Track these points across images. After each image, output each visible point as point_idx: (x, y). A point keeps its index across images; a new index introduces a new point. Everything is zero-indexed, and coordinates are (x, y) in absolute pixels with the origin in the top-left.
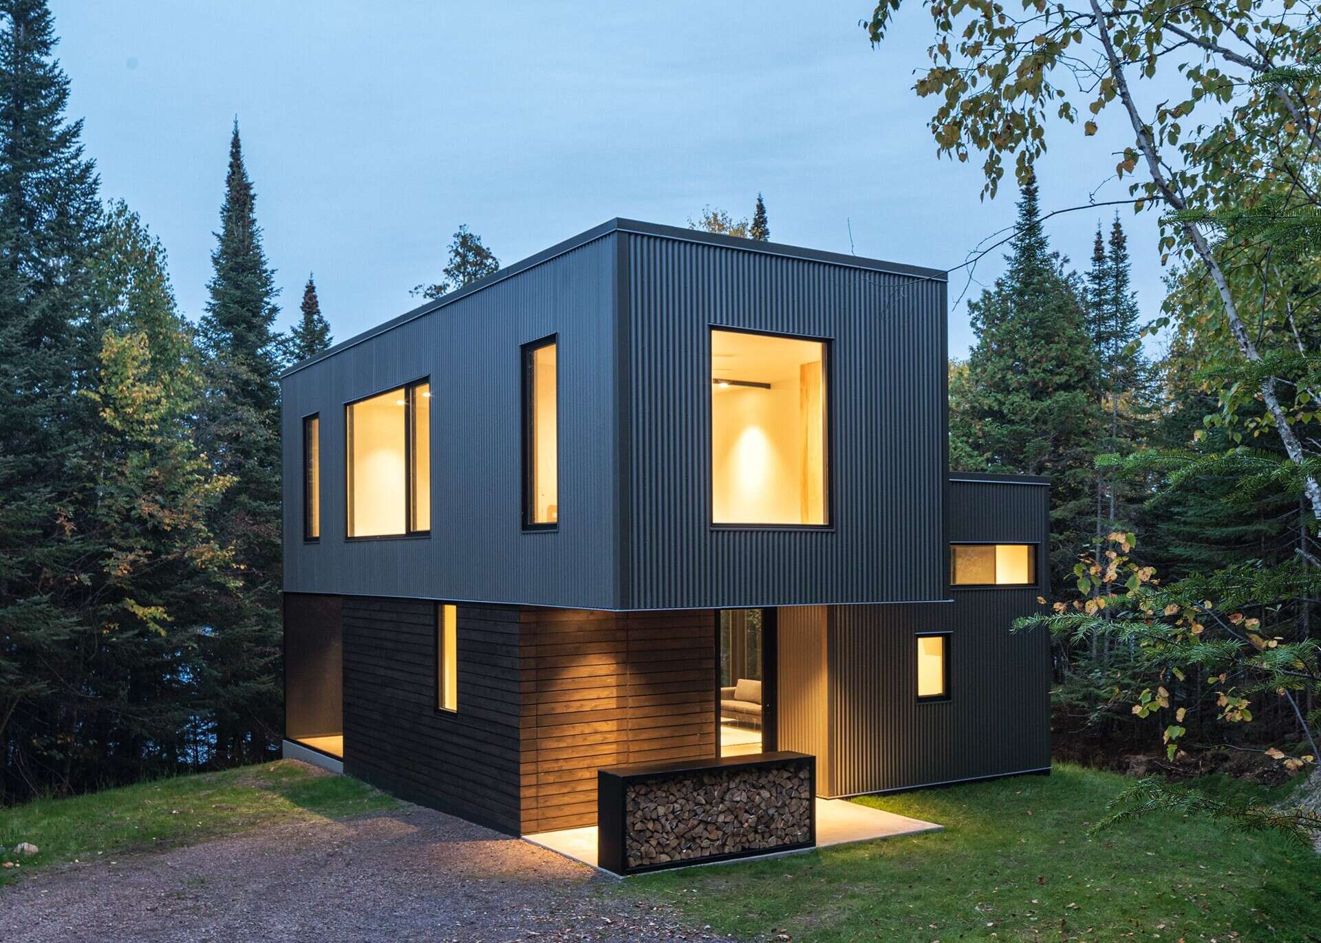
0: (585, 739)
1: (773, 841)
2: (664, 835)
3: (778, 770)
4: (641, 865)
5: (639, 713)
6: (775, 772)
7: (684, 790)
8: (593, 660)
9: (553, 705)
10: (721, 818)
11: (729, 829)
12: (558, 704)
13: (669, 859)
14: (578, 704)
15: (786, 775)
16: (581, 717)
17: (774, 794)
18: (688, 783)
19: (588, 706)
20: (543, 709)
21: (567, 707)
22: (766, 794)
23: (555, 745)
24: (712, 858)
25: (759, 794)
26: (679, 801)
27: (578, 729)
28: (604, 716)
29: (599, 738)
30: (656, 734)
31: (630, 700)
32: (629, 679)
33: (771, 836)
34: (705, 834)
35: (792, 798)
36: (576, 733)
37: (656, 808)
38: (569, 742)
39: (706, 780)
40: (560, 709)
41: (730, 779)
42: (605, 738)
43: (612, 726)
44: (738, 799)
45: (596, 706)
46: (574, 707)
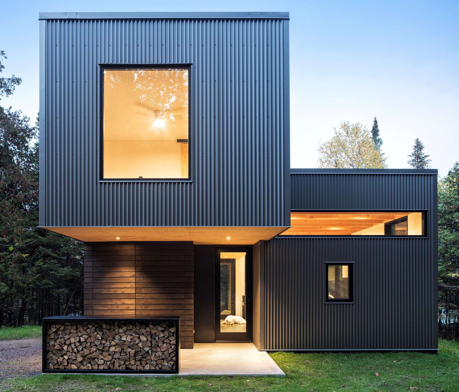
0: (118, 307)
1: (147, 367)
2: (73, 354)
3: (154, 325)
4: (58, 369)
5: (148, 296)
6: (151, 326)
7: (88, 330)
8: (123, 269)
9: (101, 289)
10: (112, 349)
11: (117, 356)
12: (104, 289)
13: (76, 368)
14: (115, 289)
15: (160, 329)
16: (117, 296)
17: (150, 339)
18: (90, 326)
19: (119, 291)
20: (96, 291)
21: (109, 291)
22: (143, 338)
23: (102, 308)
24: (104, 371)
25: (139, 338)
26: (84, 336)
27: (115, 302)
28: (128, 296)
29: (125, 307)
30: (158, 307)
31: (143, 290)
32: (142, 280)
33: (147, 364)
34: (101, 357)
35: (164, 343)
36: (113, 303)
37: (69, 338)
38: (110, 307)
39: (104, 326)
40: (105, 291)
41: (120, 327)
42: (128, 307)
43: (132, 301)
44: (125, 339)
45: (124, 291)
46: (112, 291)
